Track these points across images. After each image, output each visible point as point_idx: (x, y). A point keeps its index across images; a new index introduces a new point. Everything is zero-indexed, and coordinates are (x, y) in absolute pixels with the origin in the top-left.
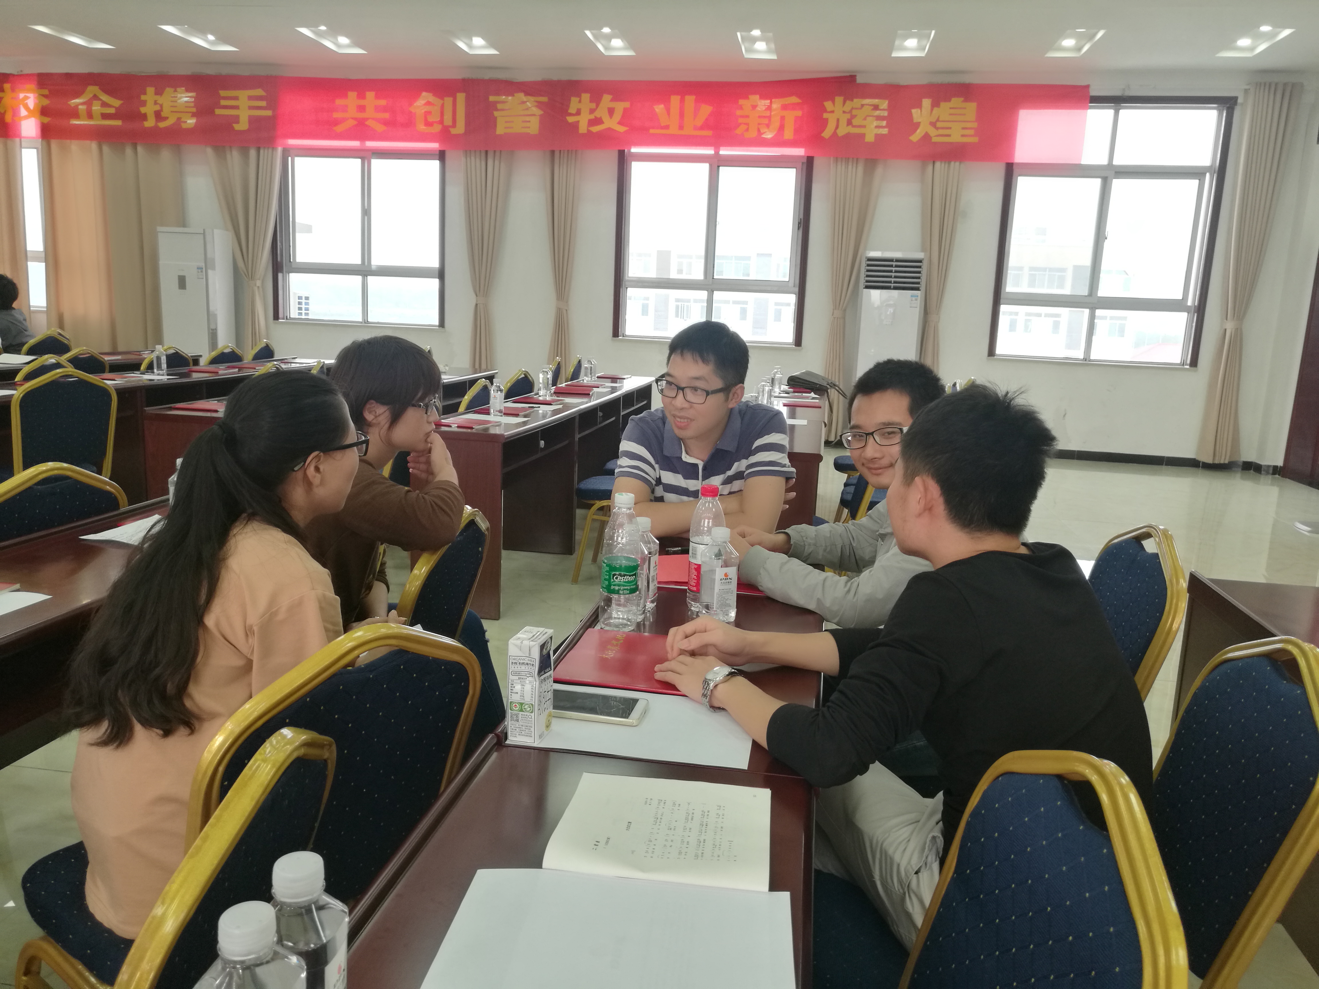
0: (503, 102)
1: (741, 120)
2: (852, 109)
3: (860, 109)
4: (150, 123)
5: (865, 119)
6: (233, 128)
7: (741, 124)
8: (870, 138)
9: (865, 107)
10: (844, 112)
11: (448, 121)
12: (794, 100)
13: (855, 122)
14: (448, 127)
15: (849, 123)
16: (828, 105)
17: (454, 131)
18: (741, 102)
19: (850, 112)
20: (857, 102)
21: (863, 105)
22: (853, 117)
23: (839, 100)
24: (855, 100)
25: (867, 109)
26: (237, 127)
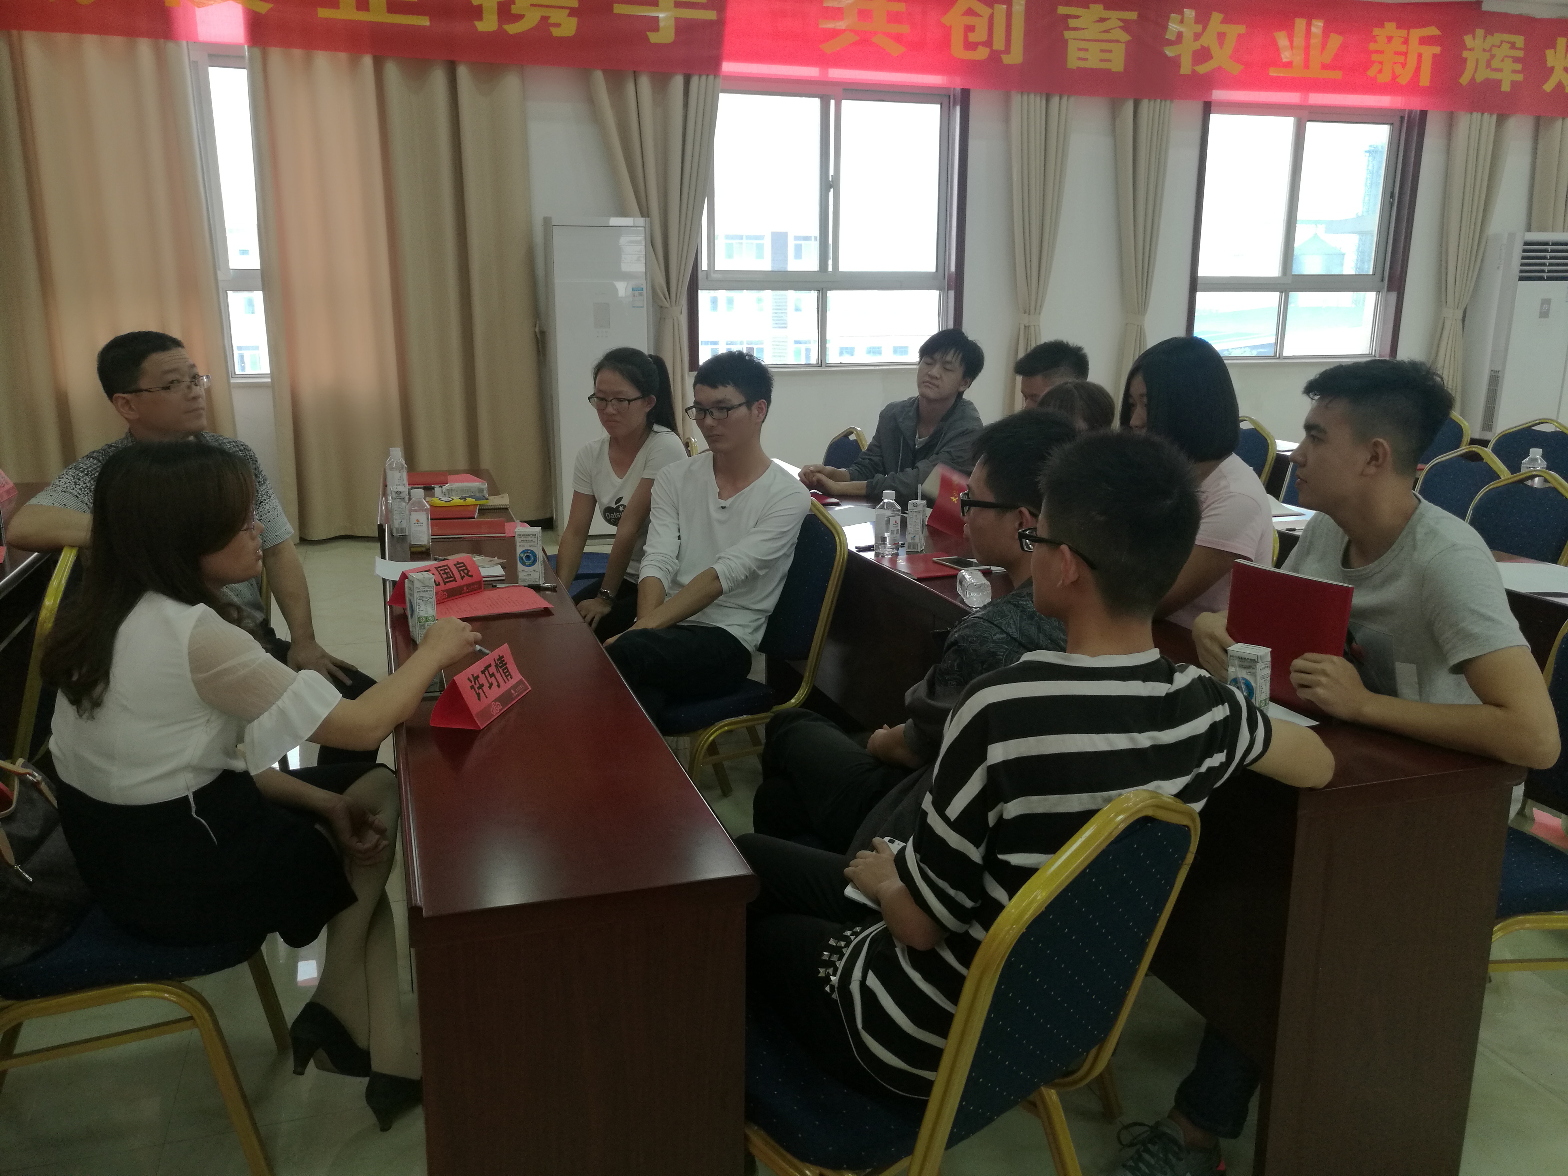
0: (1077, 17)
1: (1374, 57)
2: (1493, 46)
3: (1499, 47)
4: (488, 24)
5: (1503, 60)
6: (647, 39)
7: (1374, 62)
8: (1506, 87)
9: (1504, 44)
10: (1484, 50)
11: (999, 44)
12: (1433, 31)
13: (1495, 64)
14: (999, 52)
15: (1488, 65)
16: (1468, 40)
17: (1007, 59)
18: (1376, 31)
19: (1490, 50)
20: (1498, 37)
21: (1502, 42)
22: (1493, 57)
23: (1480, 32)
24: (1496, 35)
25: (1506, 46)
26: (654, 38)
